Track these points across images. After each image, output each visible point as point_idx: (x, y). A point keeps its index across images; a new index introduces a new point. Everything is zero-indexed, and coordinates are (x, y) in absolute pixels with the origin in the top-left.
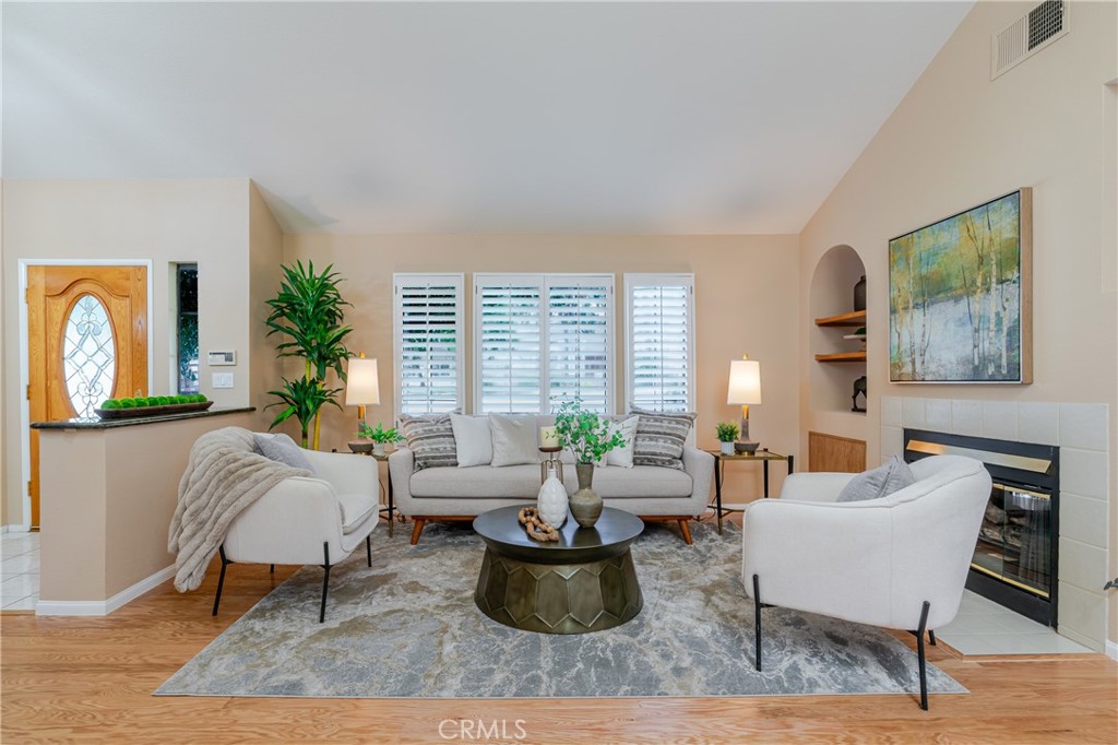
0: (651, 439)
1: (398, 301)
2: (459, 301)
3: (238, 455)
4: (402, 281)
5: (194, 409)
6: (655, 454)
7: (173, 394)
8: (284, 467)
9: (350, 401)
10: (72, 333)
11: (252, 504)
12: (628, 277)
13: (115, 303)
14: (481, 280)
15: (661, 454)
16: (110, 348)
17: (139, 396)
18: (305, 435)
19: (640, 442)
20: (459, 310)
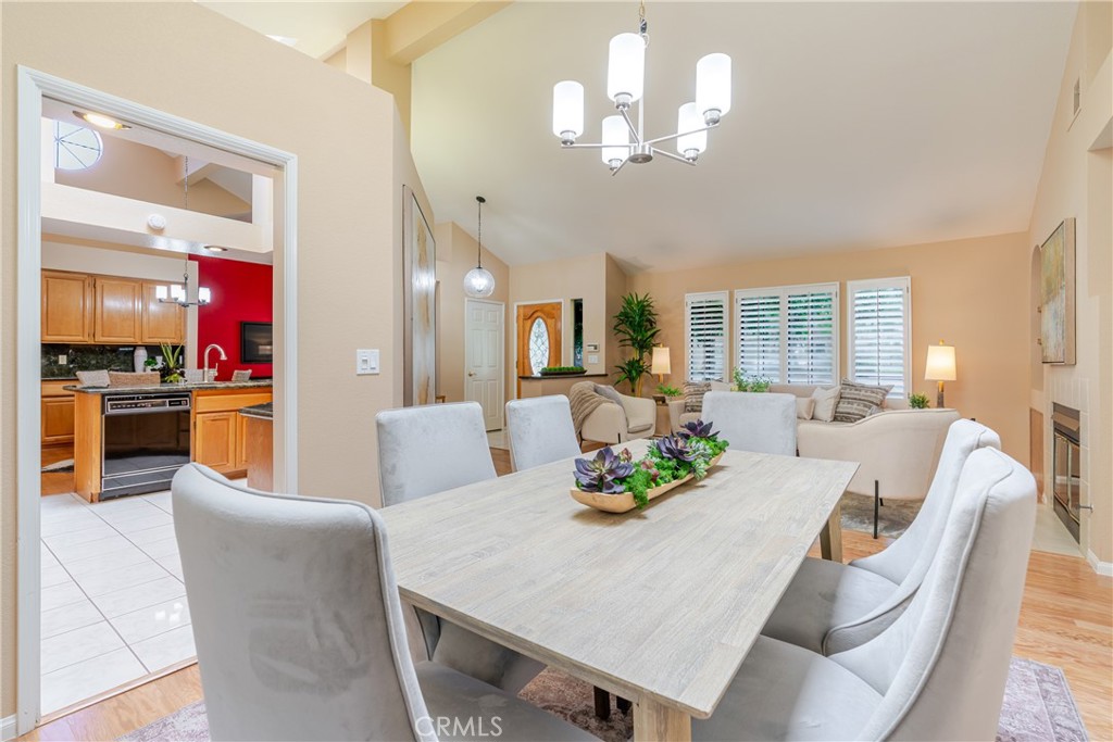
0: (849, 403)
1: (688, 311)
2: (726, 310)
3: (586, 391)
4: (693, 298)
5: (578, 373)
6: (849, 413)
7: (572, 365)
8: (603, 398)
9: (653, 372)
10: (533, 337)
11: (591, 413)
12: (850, 284)
13: (549, 321)
14: (739, 294)
15: (853, 414)
16: (547, 343)
17: (558, 367)
18: (633, 391)
19: (841, 405)
20: (726, 315)
